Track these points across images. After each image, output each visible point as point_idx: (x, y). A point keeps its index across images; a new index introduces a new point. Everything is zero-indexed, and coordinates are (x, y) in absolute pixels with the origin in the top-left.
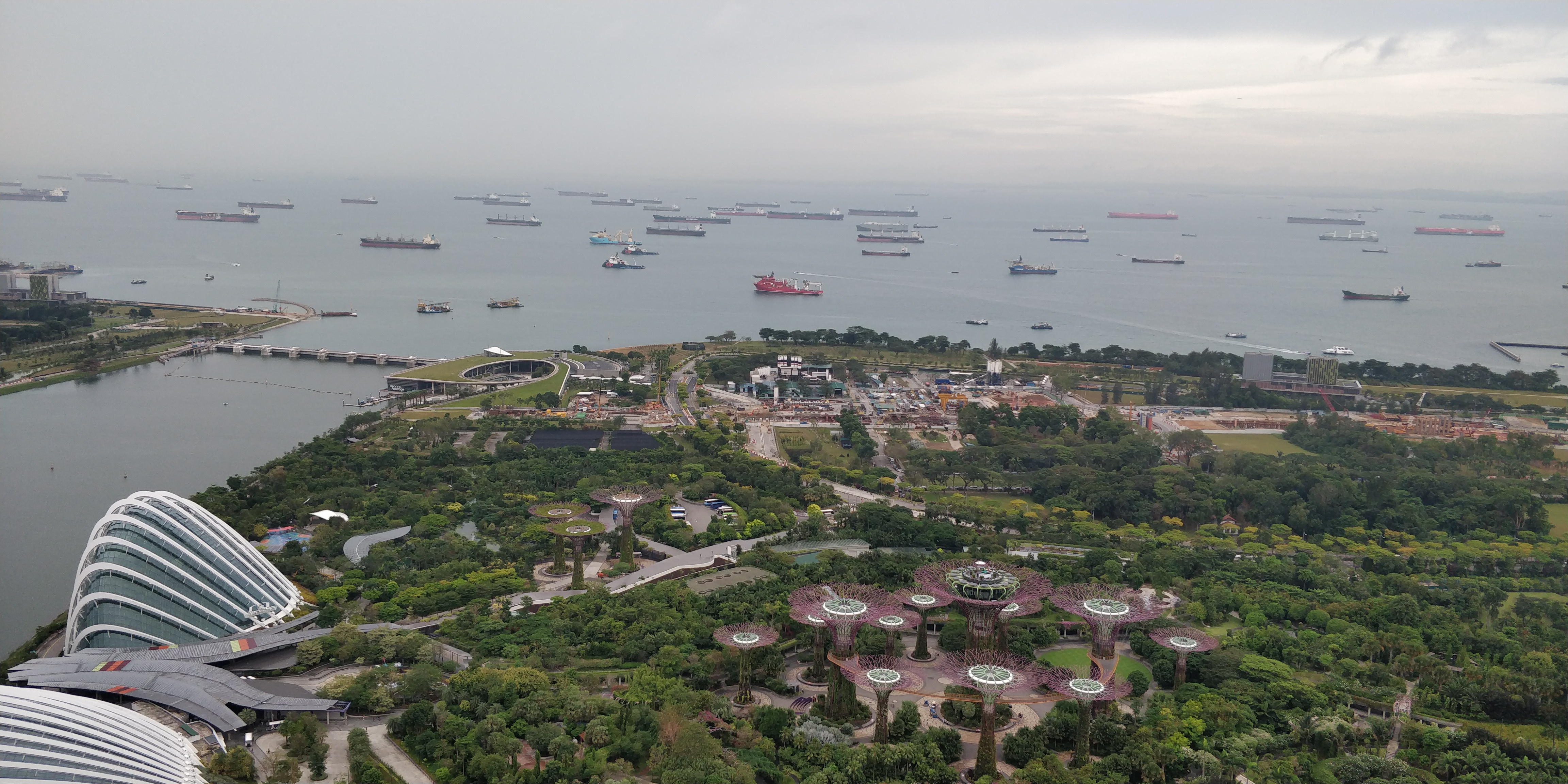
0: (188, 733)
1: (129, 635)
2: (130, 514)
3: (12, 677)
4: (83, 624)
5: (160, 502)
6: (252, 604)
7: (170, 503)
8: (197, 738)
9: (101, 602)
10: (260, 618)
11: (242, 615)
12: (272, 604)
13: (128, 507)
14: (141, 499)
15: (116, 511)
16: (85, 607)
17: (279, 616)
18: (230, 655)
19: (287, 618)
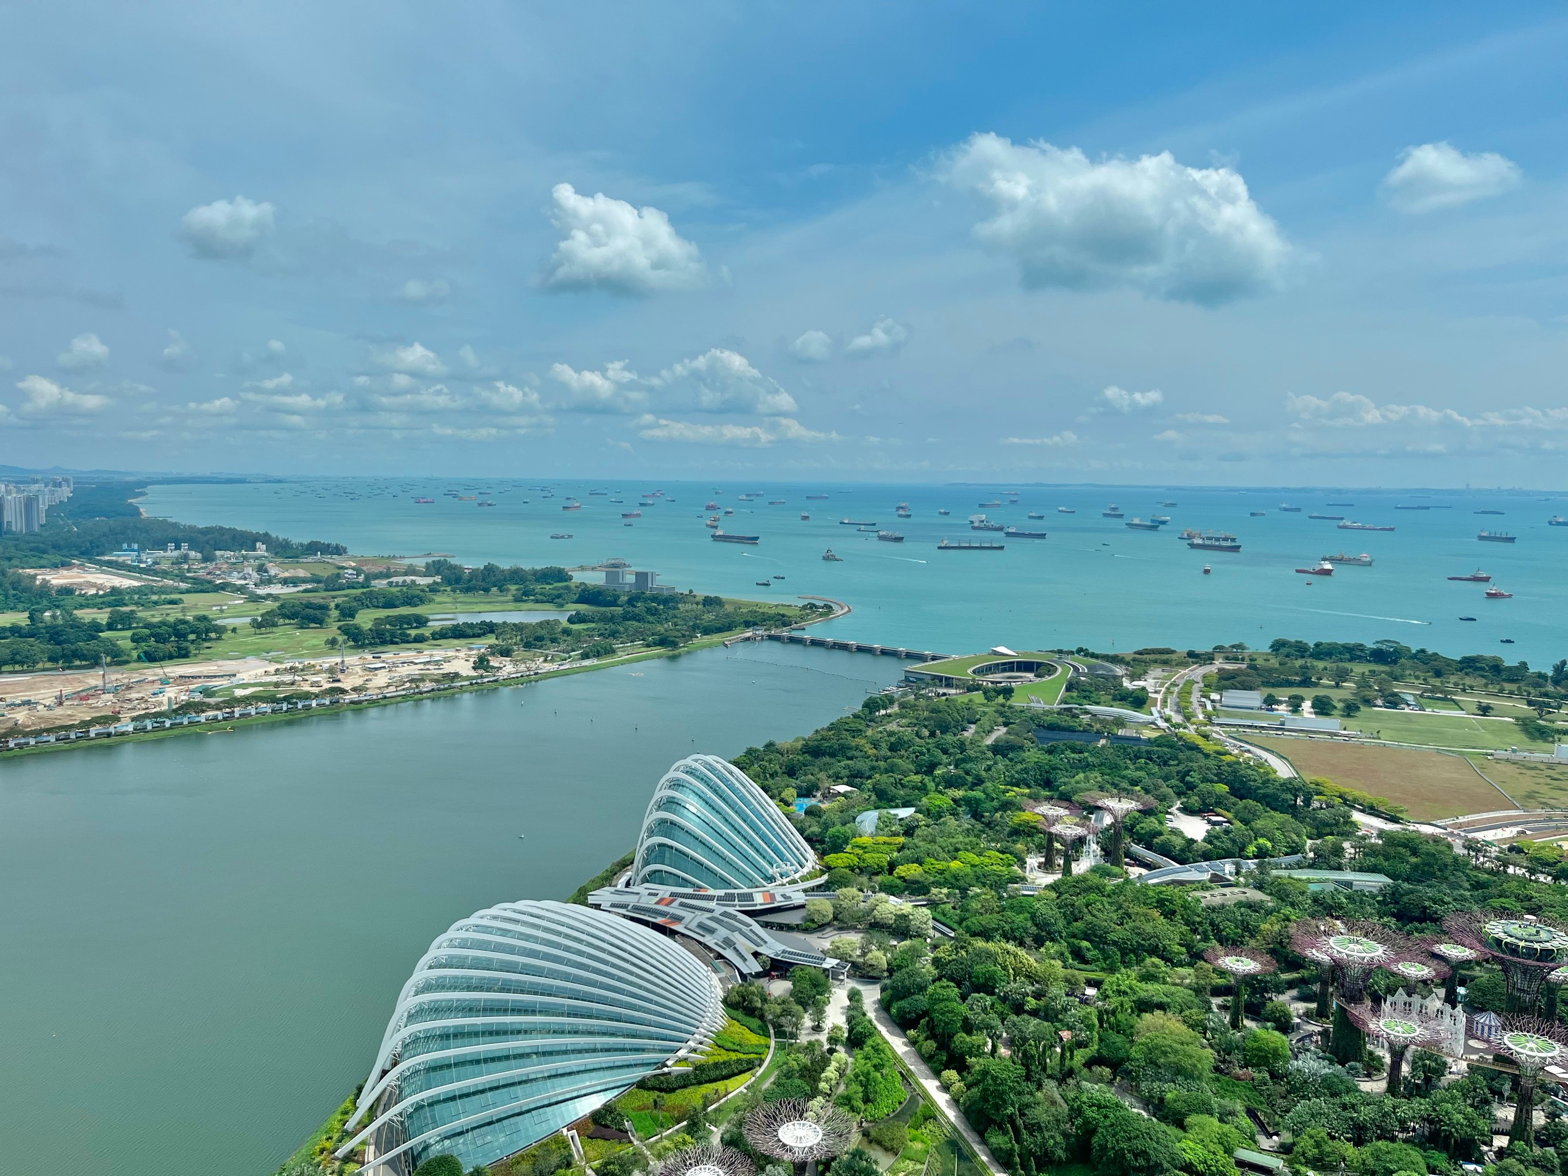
0: (716, 970)
1: (679, 877)
2: (687, 773)
3: (591, 900)
4: (646, 863)
5: (710, 765)
6: (776, 862)
7: (719, 766)
8: (723, 975)
9: (660, 845)
10: (782, 876)
11: (767, 871)
12: (792, 865)
13: (687, 766)
14: (696, 761)
15: (677, 769)
16: (648, 849)
17: (797, 876)
18: (756, 905)
19: (803, 879)
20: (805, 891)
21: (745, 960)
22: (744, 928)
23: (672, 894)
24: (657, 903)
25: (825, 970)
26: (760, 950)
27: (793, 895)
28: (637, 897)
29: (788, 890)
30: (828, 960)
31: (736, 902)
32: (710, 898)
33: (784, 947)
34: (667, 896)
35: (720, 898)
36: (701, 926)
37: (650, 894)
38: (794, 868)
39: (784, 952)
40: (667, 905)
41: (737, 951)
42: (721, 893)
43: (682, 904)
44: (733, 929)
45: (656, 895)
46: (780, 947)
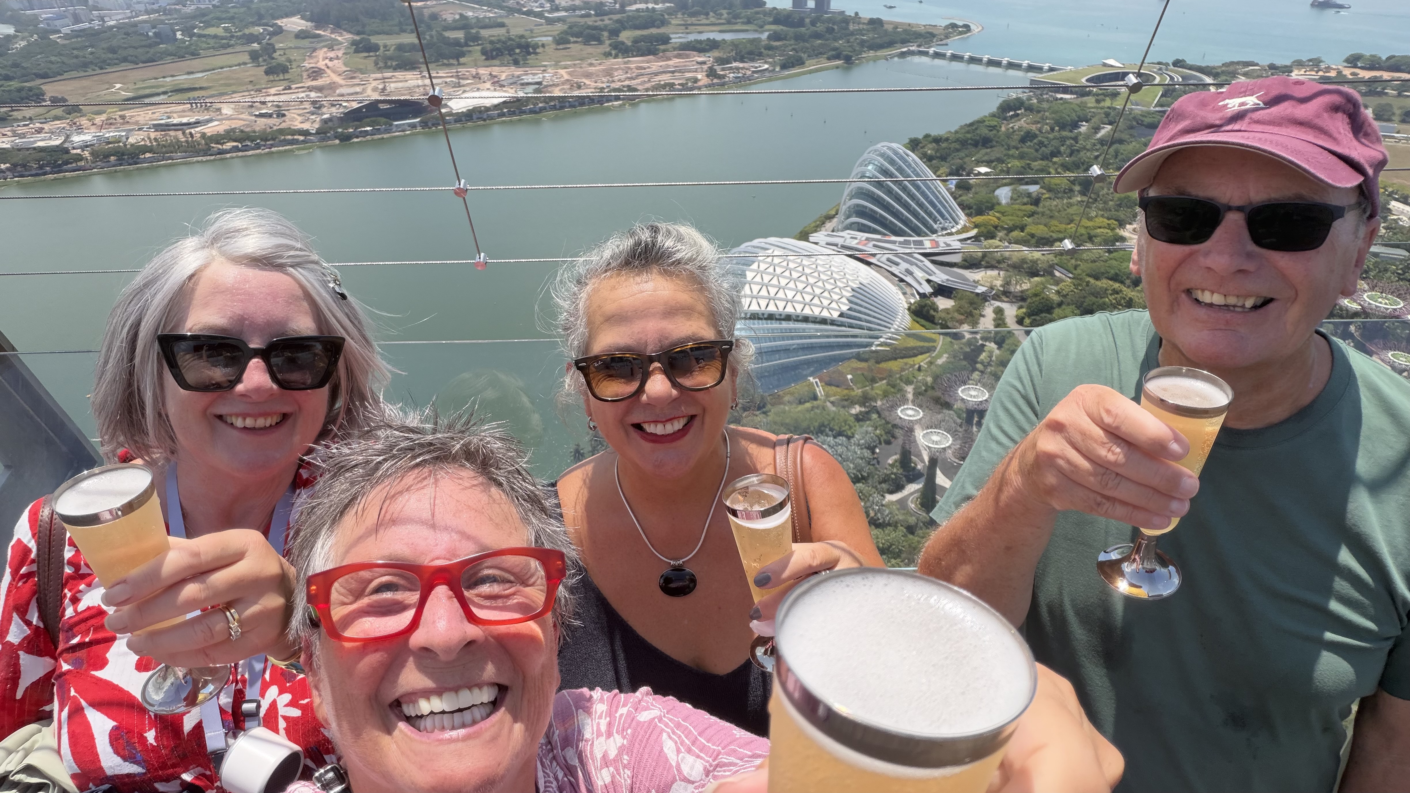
0: (900, 289)
1: (871, 227)
4: (848, 217)
5: (895, 150)
6: (939, 220)
7: (900, 151)
9: (858, 205)
10: (943, 230)
11: (933, 226)
12: (950, 223)
13: (877, 150)
14: (884, 146)
15: (871, 152)
16: (849, 207)
17: (954, 230)
18: (925, 249)
19: (958, 232)
20: (961, 240)
21: (920, 284)
22: (919, 263)
23: (867, 239)
24: (857, 244)
25: (978, 294)
26: (931, 278)
27: (952, 243)
28: (843, 239)
29: (948, 239)
30: (980, 287)
31: (912, 246)
32: (894, 242)
33: (948, 277)
34: (864, 239)
35: (900, 243)
36: (889, 260)
37: (852, 238)
38: (951, 225)
39: (948, 280)
40: (865, 245)
41: (915, 278)
42: (901, 239)
43: (875, 246)
44: (912, 264)
45: (856, 238)
46: (944, 277)
